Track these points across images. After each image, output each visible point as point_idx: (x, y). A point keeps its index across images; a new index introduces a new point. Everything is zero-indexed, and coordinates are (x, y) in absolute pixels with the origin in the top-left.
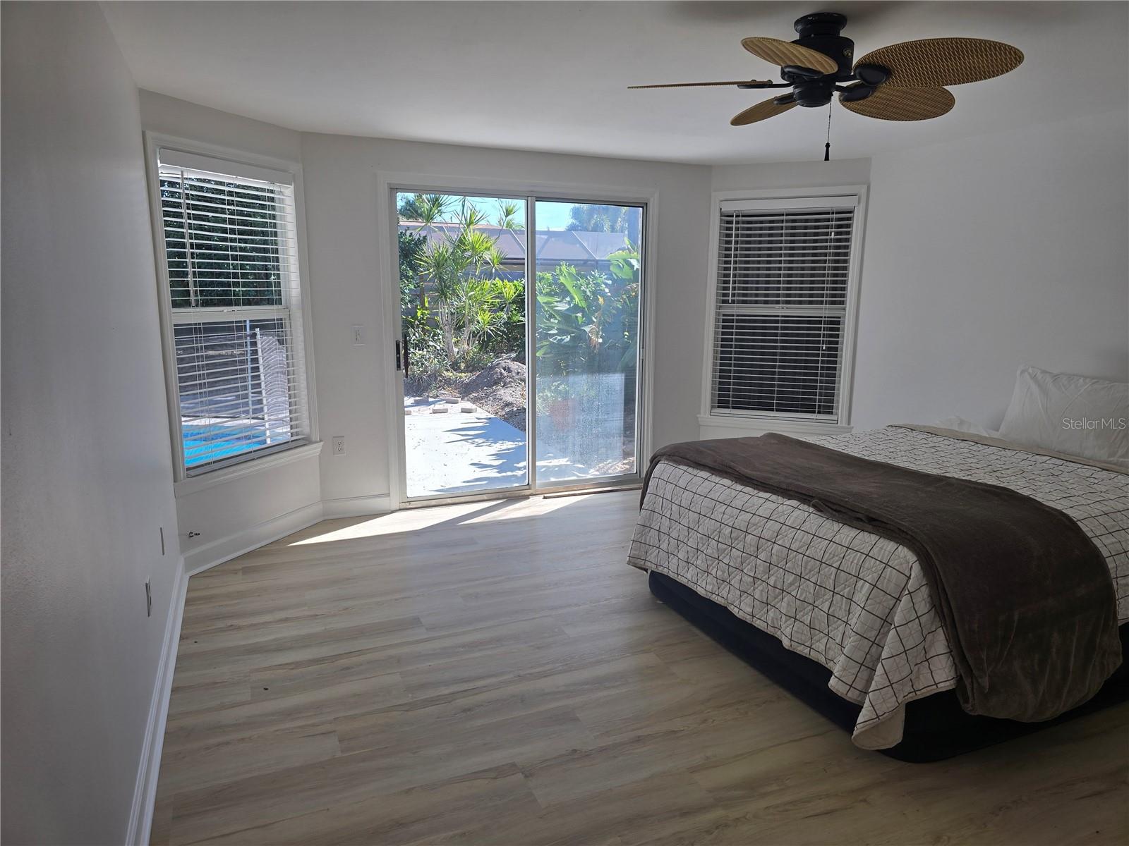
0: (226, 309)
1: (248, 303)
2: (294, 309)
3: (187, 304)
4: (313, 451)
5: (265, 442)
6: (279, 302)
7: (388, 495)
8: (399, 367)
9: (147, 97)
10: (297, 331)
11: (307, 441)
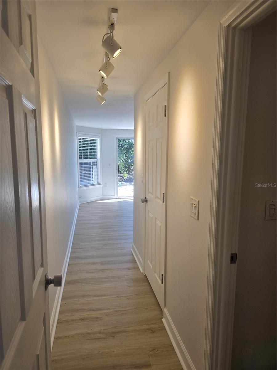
0: (87, 160)
1: (91, 159)
2: (99, 160)
3: (81, 159)
4: (101, 186)
5: (93, 183)
6: (96, 159)
7: (114, 195)
8: (117, 171)
9: (77, 126)
10: (99, 164)
11: (100, 184)
